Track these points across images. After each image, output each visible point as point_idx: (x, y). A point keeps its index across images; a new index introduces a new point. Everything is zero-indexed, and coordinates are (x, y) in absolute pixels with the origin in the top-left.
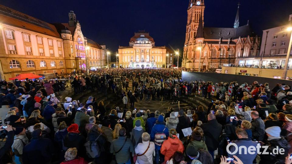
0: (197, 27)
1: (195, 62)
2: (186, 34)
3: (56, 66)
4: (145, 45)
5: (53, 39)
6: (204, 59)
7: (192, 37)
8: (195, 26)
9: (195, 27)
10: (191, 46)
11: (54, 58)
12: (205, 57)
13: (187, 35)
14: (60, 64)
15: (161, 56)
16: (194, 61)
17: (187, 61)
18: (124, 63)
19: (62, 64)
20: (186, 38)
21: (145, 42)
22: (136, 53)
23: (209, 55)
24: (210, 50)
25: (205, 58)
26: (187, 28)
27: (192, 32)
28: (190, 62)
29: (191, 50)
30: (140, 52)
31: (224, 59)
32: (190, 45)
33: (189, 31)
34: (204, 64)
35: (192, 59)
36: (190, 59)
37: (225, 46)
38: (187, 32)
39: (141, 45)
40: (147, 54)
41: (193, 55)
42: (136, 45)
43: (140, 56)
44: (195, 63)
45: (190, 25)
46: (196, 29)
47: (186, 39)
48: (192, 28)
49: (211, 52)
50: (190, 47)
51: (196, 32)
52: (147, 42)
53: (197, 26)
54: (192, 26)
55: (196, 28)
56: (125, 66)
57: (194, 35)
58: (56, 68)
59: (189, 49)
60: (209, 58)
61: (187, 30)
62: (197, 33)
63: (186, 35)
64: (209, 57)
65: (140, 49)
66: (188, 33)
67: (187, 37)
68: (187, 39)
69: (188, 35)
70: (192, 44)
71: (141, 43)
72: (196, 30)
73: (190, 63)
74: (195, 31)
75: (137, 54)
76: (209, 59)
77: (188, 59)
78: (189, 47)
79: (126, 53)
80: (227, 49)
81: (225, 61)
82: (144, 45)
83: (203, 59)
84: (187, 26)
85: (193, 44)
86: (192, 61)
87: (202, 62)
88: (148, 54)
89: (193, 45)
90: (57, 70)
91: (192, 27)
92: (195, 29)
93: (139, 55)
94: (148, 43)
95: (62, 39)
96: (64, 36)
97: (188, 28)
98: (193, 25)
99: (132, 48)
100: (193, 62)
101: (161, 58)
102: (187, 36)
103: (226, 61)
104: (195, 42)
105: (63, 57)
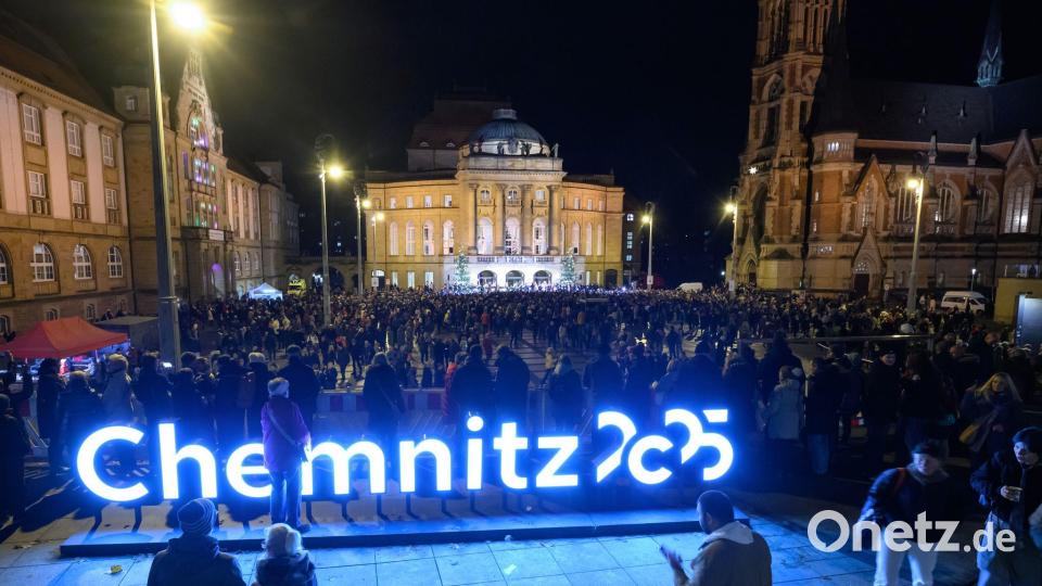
0: (811, 77)
1: (814, 257)
2: (753, 111)
3: (95, 279)
4: (529, 163)
5: (83, 114)
6: (861, 240)
7: (789, 125)
8: (805, 69)
9: (806, 78)
10: (788, 173)
11: (86, 229)
12: (865, 229)
13: (758, 114)
14: (110, 264)
15: (600, 227)
16: (805, 250)
17: (766, 249)
18: (401, 259)
19: (115, 264)
20: (751, 131)
21: (527, 148)
22: (476, 206)
23: (886, 222)
24: (891, 195)
25: (865, 234)
26: (755, 78)
27: (791, 103)
28: (781, 255)
29: (787, 192)
30: (499, 202)
31: (950, 239)
32: (783, 167)
33: (765, 96)
34: (860, 268)
35: (794, 240)
36: (781, 239)
37: (953, 177)
38: (753, 98)
39: (508, 163)
40: (538, 210)
41: (797, 221)
42: (478, 165)
43: (499, 225)
44: (810, 264)
45: (774, 65)
46: (810, 87)
47: (751, 136)
48: (792, 82)
49: (892, 206)
50: (782, 179)
51: (810, 99)
52: (535, 148)
53: (816, 73)
54: (793, 68)
55: (809, 83)
56: (403, 279)
57: (802, 117)
58: (92, 285)
59: (775, 188)
60: (885, 234)
61: (755, 90)
62: (814, 105)
63: (752, 116)
64: (885, 229)
65: (502, 187)
66: (765, 108)
67: (757, 128)
68: (757, 137)
69: (765, 114)
70: (790, 164)
71: (507, 152)
72: (811, 91)
73: (787, 263)
74: (805, 98)
75: (482, 210)
76: (886, 239)
77: (769, 241)
78: (777, 179)
79: (410, 206)
80: (966, 191)
81: (956, 253)
82: (520, 164)
83: (855, 239)
84: (755, 71)
85: (797, 160)
86: (794, 248)
87: (853, 254)
88: (543, 211)
89: (797, 170)
90: (100, 299)
91: (793, 74)
92: (804, 84)
93: (494, 220)
94: (541, 155)
95: (119, 116)
96: (130, 104)
97: (762, 82)
98: (799, 67)
99: (450, 181)
100: (798, 255)
101: (600, 233)
102: (758, 120)
103: (962, 249)
104: (809, 152)
105: (120, 222)
